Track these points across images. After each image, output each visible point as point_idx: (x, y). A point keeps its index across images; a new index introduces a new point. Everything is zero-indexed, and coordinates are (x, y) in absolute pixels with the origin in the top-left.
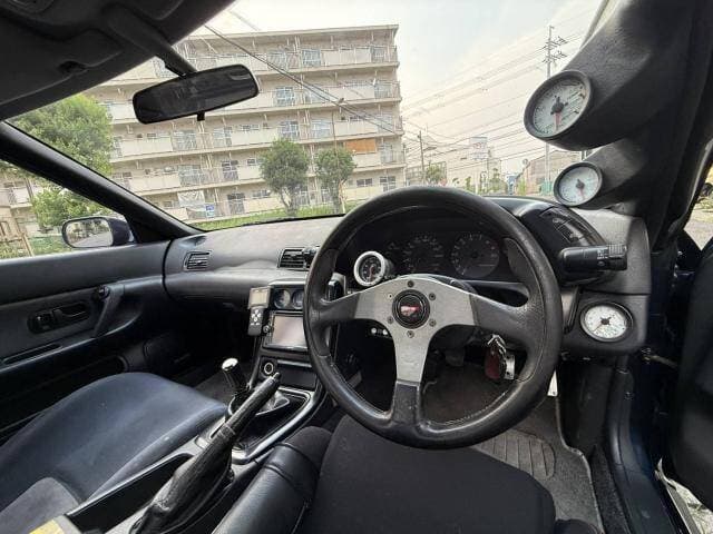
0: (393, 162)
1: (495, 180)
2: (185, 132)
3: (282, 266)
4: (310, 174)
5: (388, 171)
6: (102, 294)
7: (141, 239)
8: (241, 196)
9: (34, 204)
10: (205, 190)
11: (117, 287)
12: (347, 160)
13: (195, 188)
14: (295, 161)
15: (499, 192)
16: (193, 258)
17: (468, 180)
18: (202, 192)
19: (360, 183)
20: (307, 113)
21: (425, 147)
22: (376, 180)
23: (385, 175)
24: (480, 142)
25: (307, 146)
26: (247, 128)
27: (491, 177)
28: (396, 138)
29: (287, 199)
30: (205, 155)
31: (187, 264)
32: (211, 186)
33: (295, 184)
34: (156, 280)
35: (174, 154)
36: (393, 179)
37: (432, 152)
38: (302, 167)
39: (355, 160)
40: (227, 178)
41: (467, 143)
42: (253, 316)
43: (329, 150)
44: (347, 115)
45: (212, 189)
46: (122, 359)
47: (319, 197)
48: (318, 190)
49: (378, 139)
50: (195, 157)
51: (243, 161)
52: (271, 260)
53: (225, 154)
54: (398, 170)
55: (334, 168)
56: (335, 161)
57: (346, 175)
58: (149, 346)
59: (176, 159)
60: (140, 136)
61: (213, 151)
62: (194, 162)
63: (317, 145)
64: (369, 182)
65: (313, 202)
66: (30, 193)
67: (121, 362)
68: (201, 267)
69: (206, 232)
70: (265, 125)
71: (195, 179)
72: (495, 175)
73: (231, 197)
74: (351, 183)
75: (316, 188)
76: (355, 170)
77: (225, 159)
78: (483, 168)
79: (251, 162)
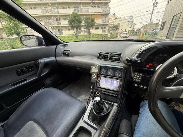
0: (106, 22)
1: (133, 30)
2: (45, 7)
3: (99, 58)
4: (82, 24)
5: (104, 25)
6: (38, 63)
7: (47, 44)
8: (62, 30)
9: (3, 28)
10: (52, 27)
11: (43, 61)
12: (93, 21)
13: (49, 26)
14: (78, 20)
15: (133, 34)
16: (65, 52)
17: (125, 30)
18: (51, 28)
19: (95, 28)
20: (82, 4)
21: (115, 18)
22: (100, 28)
23: (103, 26)
24: (131, 18)
25: (81, 15)
26: (63, 7)
27: (132, 29)
28: (107, 15)
29: (75, 32)
30: (51, 16)
31: (63, 53)
32: (53, 26)
33: (78, 27)
34: (53, 59)
35: (42, 15)
36: (105, 28)
37: (116, 20)
38: (80, 22)
39: (96, 21)
40: (58, 24)
41: (127, 18)
42: (93, 76)
43: (88, 17)
44: (94, 6)
45: (54, 27)
46: (44, 82)
47: (84, 31)
48: (84, 29)
49: (102, 15)
50: (48, 16)
51: (62, 19)
52: (95, 56)
53: (57, 16)
54: (107, 25)
55: (89, 23)
56: (90, 21)
57: (93, 25)
58: (52, 78)
59: (43, 16)
60: (31, 8)
61: (54, 14)
62: (48, 18)
63: (84, 15)
64: (98, 28)
65: (82, 33)
66: (2, 24)
67: (44, 83)
68: (67, 55)
69: (66, 42)
70: (69, 7)
71: (49, 23)
72: (133, 29)
73: (59, 30)
74: (93, 28)
75: (83, 29)
76: (95, 24)
77: (57, 18)
78: (130, 26)
79: (64, 19)
